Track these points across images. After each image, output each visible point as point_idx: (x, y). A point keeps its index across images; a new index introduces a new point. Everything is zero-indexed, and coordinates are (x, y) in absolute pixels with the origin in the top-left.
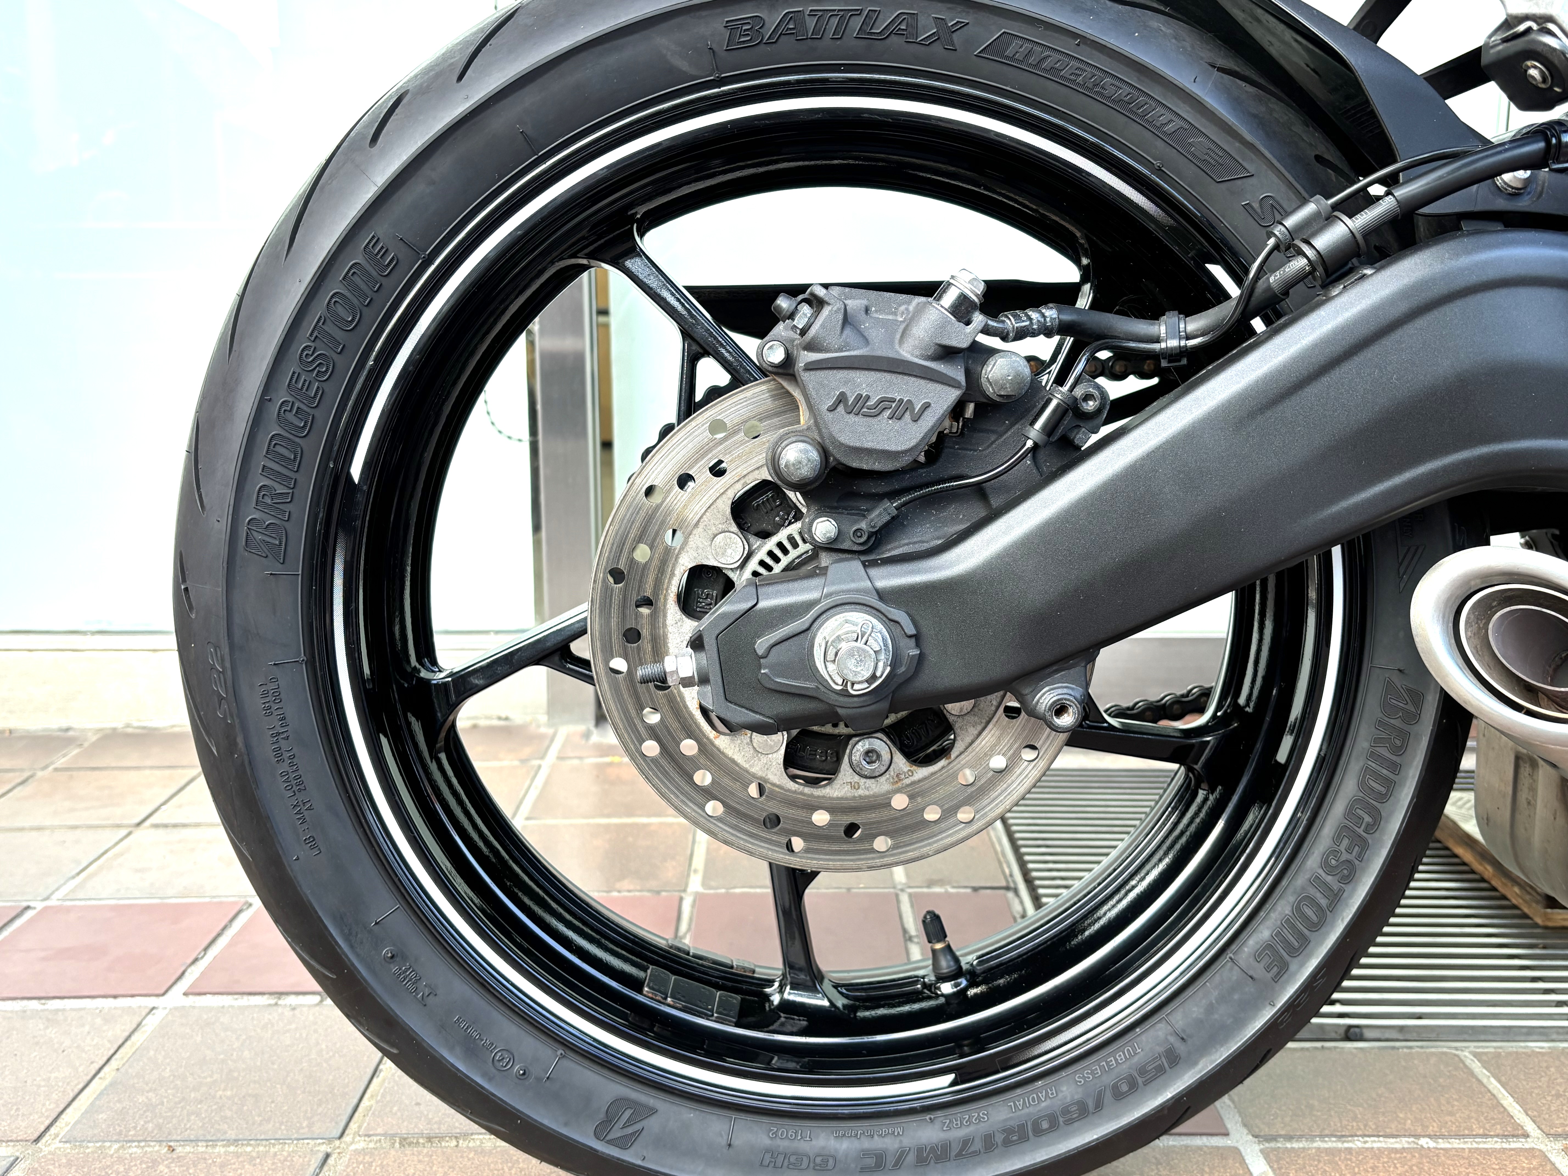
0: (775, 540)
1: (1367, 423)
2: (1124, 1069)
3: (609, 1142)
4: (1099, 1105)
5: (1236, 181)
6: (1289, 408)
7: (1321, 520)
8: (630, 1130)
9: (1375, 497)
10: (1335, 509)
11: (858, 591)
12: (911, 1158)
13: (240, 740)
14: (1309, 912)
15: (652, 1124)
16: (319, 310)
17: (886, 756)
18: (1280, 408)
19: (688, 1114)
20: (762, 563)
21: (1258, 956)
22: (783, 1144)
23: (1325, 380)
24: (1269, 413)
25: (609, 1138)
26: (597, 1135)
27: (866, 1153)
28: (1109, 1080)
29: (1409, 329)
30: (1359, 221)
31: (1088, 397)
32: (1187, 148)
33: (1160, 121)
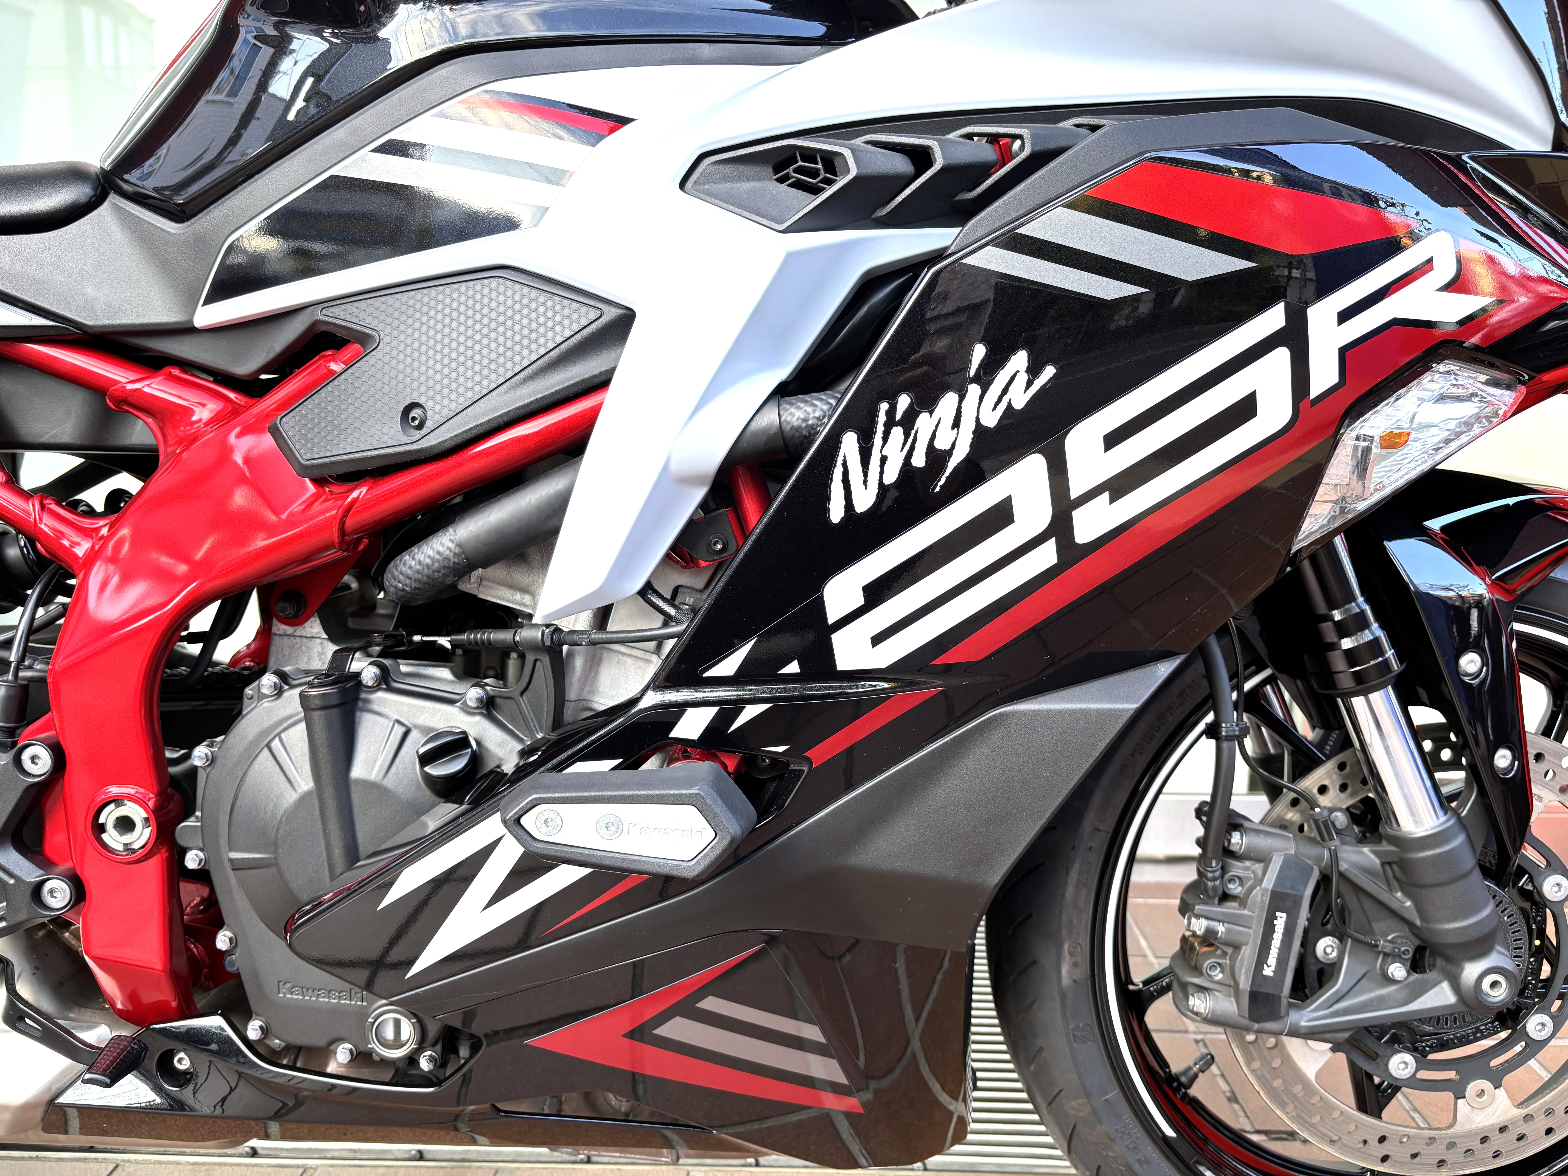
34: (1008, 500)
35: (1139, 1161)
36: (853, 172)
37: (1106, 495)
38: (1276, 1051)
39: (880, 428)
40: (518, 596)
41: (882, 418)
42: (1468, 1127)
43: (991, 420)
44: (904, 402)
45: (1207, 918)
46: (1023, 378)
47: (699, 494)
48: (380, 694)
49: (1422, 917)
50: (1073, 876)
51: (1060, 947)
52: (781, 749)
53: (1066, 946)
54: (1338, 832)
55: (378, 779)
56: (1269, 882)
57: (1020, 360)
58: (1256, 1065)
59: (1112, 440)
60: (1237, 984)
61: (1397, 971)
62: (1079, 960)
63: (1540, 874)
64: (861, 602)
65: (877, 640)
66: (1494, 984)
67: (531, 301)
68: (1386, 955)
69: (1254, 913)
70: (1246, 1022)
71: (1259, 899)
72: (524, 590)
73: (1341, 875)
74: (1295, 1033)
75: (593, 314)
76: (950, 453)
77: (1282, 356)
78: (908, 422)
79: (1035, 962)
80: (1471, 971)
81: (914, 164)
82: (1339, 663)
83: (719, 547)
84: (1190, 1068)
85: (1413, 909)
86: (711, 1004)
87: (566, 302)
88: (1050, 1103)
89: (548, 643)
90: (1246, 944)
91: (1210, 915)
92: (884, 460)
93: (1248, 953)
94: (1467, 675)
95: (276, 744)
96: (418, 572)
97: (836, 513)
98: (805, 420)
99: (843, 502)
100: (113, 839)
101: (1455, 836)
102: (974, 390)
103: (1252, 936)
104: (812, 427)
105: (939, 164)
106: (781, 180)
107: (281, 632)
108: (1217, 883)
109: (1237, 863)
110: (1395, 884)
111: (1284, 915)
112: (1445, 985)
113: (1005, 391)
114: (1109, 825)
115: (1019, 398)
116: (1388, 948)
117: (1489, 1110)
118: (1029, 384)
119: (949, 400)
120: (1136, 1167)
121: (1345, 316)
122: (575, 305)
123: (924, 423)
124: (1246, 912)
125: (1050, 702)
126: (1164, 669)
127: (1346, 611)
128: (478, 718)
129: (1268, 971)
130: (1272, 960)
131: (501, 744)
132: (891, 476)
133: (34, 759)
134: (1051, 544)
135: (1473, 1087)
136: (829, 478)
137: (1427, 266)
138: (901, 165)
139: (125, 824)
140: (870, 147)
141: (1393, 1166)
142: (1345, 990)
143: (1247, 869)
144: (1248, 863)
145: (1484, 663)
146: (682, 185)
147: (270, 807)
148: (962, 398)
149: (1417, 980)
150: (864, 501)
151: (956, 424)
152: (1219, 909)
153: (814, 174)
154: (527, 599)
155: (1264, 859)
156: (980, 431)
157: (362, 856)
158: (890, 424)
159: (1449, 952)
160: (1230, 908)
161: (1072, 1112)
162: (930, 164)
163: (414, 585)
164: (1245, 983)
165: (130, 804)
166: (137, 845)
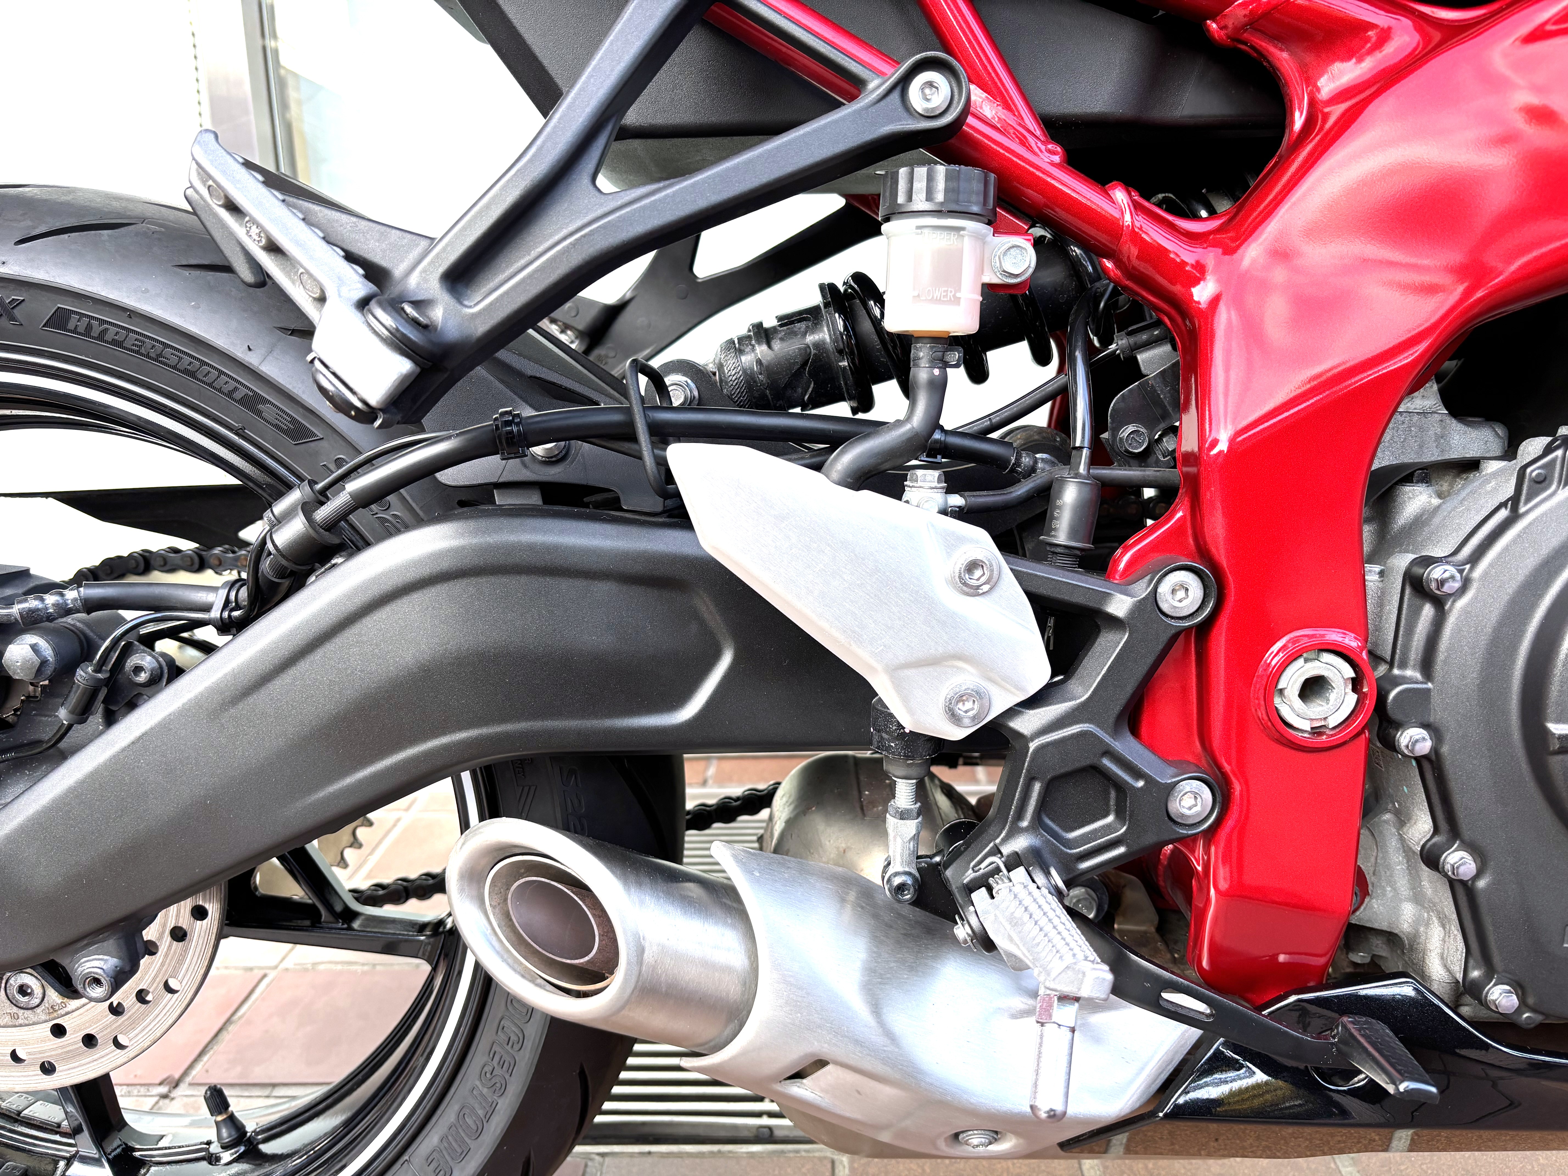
1: (337, 714)
5: (310, 444)
6: (260, 698)
7: (310, 804)
9: (360, 782)
10: (321, 794)
14: (471, 1120)
17: (38, 990)
18: (251, 700)
21: (428, 1160)
23: (293, 672)
24: (240, 706)
29: (369, 623)
30: (322, 513)
31: (138, 669)
32: (259, 413)
33: (227, 388)
100: (1294, 711)
139: (1315, 689)
165: (1327, 657)
166: (1333, 722)
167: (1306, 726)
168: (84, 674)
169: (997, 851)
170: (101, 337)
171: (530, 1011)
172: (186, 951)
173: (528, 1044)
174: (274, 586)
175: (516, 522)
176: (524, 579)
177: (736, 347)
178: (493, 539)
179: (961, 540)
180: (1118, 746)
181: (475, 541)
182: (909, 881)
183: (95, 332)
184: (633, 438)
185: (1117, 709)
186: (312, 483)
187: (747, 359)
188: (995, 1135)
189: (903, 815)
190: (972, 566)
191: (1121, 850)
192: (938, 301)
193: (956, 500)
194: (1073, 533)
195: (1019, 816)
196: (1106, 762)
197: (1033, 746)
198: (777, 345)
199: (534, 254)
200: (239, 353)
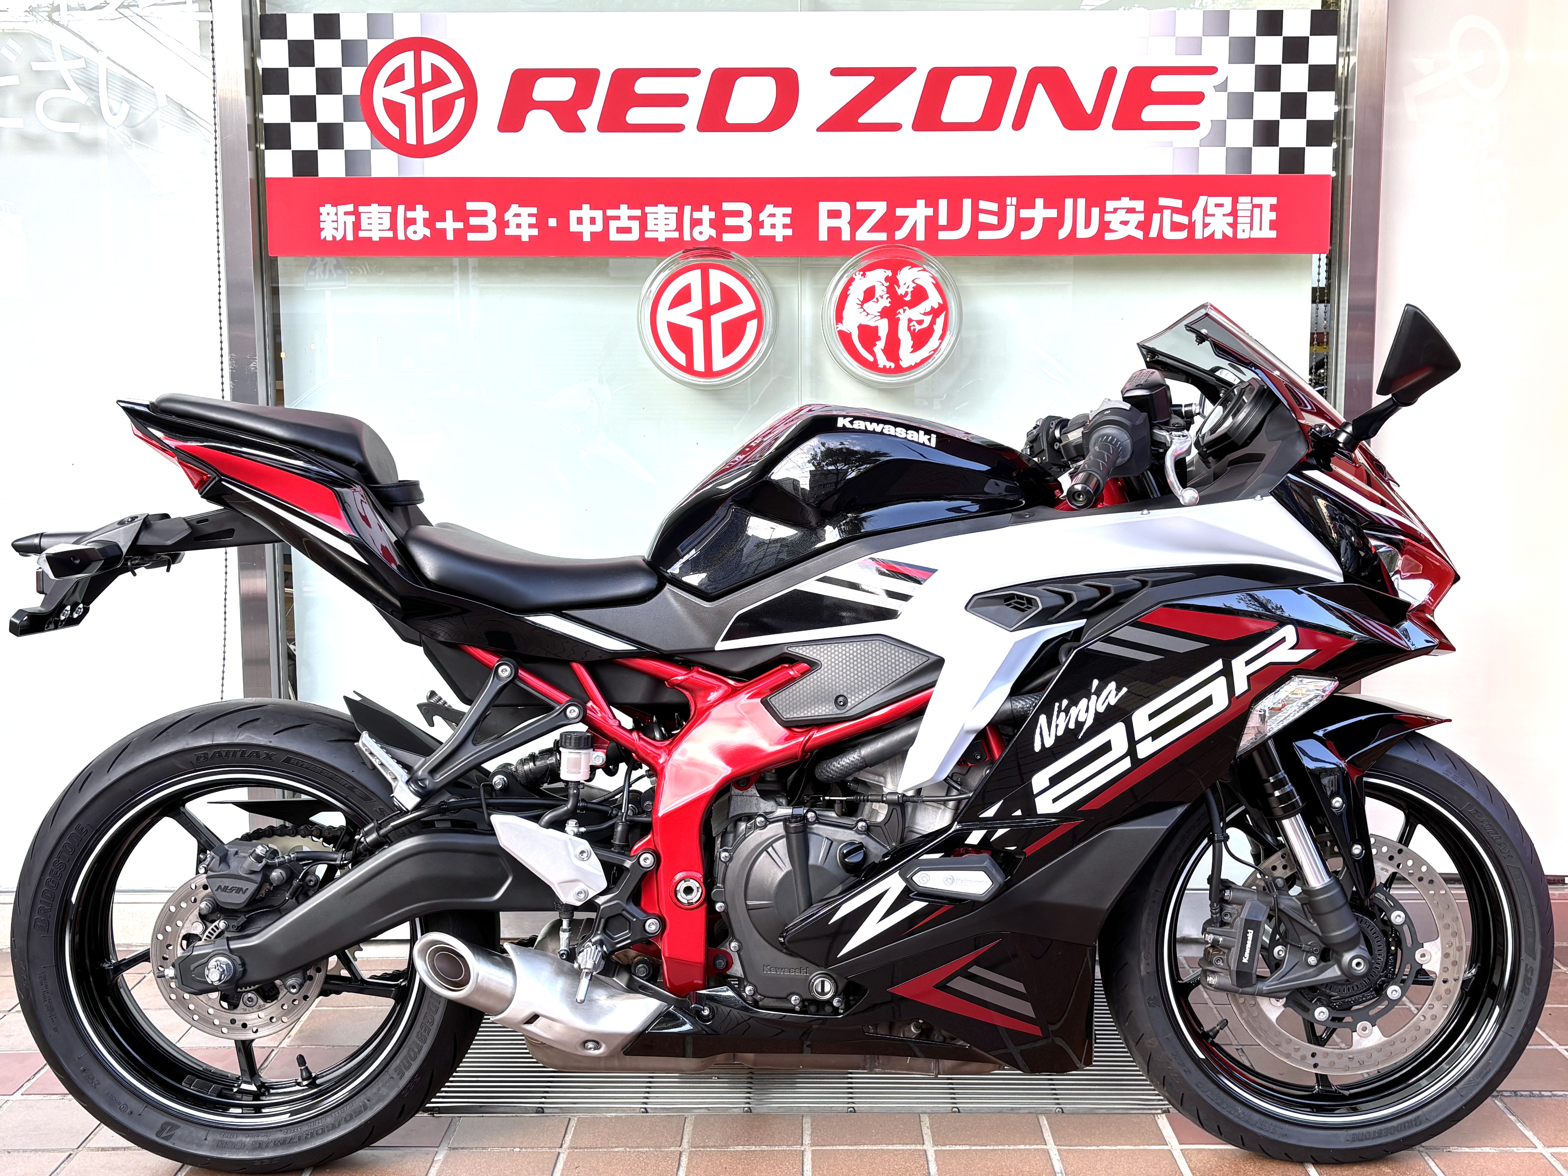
0: (214, 924)
2: (349, 1111)
3: (162, 1138)
4: (339, 1125)
8: (169, 1134)
10: (376, 923)
11: (222, 950)
12: (272, 1144)
13: (31, 993)
14: (412, 1054)
15: (178, 1132)
16: (60, 848)
17: (255, 1000)
18: (356, 891)
19: (192, 1128)
20: (210, 933)
21: (396, 1070)
22: (226, 1139)
25: (162, 1136)
26: (157, 1135)
27: (255, 1142)
28: (344, 1115)
30: (382, 832)
31: (311, 881)
32: (353, 792)
33: (343, 784)
34: (1109, 742)
35: (1185, 1071)
36: (1041, 608)
37: (1150, 738)
38: (1255, 1007)
39: (1055, 713)
40: (877, 778)
41: (1056, 709)
42: (1359, 1047)
43: (1101, 709)
44: (1065, 702)
45: (1214, 934)
46: (1114, 692)
47: (972, 737)
48: (816, 825)
49: (1322, 932)
50: (1145, 917)
51: (1140, 954)
52: (1013, 848)
53: (1143, 954)
54: (1278, 889)
55: (821, 865)
56: (1244, 915)
57: (1112, 685)
58: (1245, 1015)
59: (1152, 716)
60: (1230, 967)
61: (1312, 960)
62: (1150, 961)
63: (1390, 910)
64: (1048, 784)
65: (1055, 800)
66: (1358, 964)
67: (895, 652)
68: (1307, 952)
69: (1238, 930)
70: (1236, 988)
71: (1239, 923)
72: (880, 775)
73: (1279, 910)
74: (1262, 994)
75: (924, 660)
76: (1084, 722)
77: (1222, 680)
78: (1067, 711)
79: (1127, 963)
80: (1347, 957)
81: (1065, 600)
82: (1274, 803)
83: (979, 757)
84: (1215, 1028)
85: (1318, 927)
86: (974, 970)
87: (912, 653)
88: (1137, 1044)
89: (901, 801)
90: (1234, 947)
91: (1216, 932)
92: (1057, 726)
93: (1235, 952)
94: (1335, 808)
95: (770, 850)
96: (841, 770)
97: (1037, 748)
98: (1023, 708)
99: (1040, 743)
100: (682, 897)
101: (1334, 889)
102: (1094, 697)
103: (1237, 942)
104: (1026, 711)
105: (1075, 601)
106: (1008, 605)
107: (736, 794)
108: (1218, 915)
109: (1229, 906)
110: (1309, 915)
111: (1252, 931)
112: (1336, 967)
113: (1107, 698)
114: (1164, 889)
115: (1113, 701)
116: (1307, 948)
117: (1369, 1038)
118: (1117, 695)
119: (1084, 701)
120: (1184, 1074)
121: (1248, 663)
122: (916, 655)
123: (1074, 711)
124: (1233, 930)
125: (1130, 826)
126: (1180, 810)
127: (1276, 777)
128: (864, 836)
129: (1245, 960)
130: (1247, 955)
131: (875, 848)
132: (1060, 732)
133: (646, 859)
134: (1128, 758)
135: (1360, 1025)
136: (1034, 733)
137: (1283, 640)
138: (1059, 601)
139: (688, 890)
140: (1045, 591)
141: (1320, 1069)
142: (1287, 971)
143: (1234, 909)
144: (1234, 906)
145: (1344, 803)
146: (966, 607)
147: (770, 880)
148: (1089, 701)
149: (1324, 965)
150: (1049, 742)
151: (1087, 711)
152: (1219, 929)
153: (1023, 604)
154: (882, 779)
155: (1242, 904)
156: (1097, 714)
157: (813, 902)
158: (1059, 711)
159: (1336, 948)
160: (1226, 929)
161: (1149, 1046)
162: (1071, 601)
163: (838, 775)
164: (1233, 967)
165: (691, 880)
166: (694, 901)
167: (686, 902)
168: (296, 882)
169: (590, 941)
170: (301, 766)
171: (439, 996)
172: (312, 984)
173: (436, 1023)
174: (361, 853)
175: (444, 835)
176: (446, 853)
177: (523, 762)
178: (436, 841)
179: (582, 844)
180: (628, 908)
181: (431, 841)
182: (566, 952)
183: (299, 765)
184: (481, 807)
185: (627, 896)
186: (377, 821)
187: (526, 767)
188: (598, 1046)
189: (564, 931)
190: (582, 852)
191: (629, 941)
192: (573, 773)
193: (583, 829)
194: (620, 841)
195: (597, 930)
196: (624, 913)
197: (602, 907)
198: (538, 763)
199: (455, 764)
200: (349, 772)
